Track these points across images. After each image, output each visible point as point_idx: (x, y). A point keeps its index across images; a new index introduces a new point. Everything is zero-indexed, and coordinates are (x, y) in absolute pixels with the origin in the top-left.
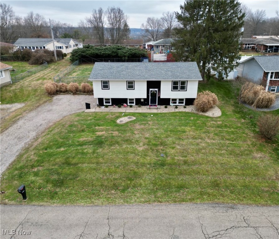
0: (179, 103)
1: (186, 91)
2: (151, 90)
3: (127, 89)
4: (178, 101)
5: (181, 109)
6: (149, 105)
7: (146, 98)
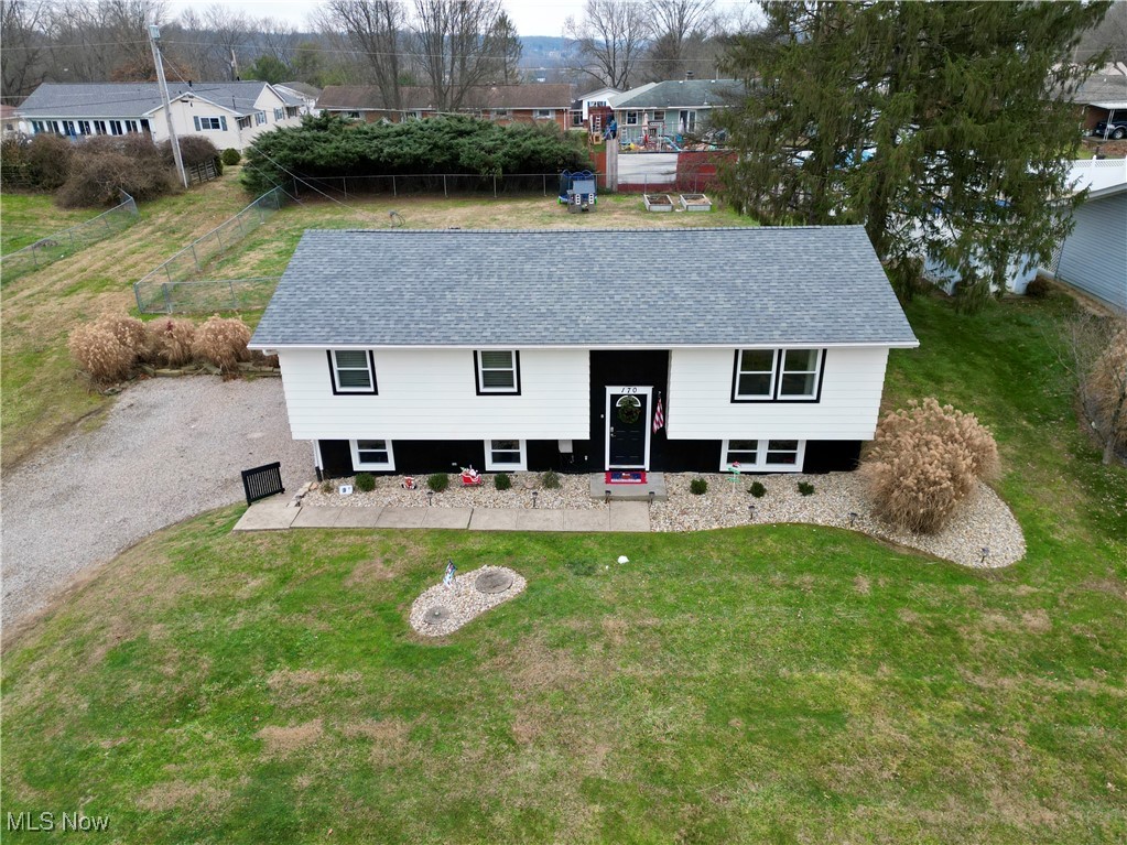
0: (771, 459)
1: (817, 401)
2: (611, 390)
3: (479, 393)
4: (762, 452)
5: (786, 506)
6: (601, 468)
7: (587, 437)
